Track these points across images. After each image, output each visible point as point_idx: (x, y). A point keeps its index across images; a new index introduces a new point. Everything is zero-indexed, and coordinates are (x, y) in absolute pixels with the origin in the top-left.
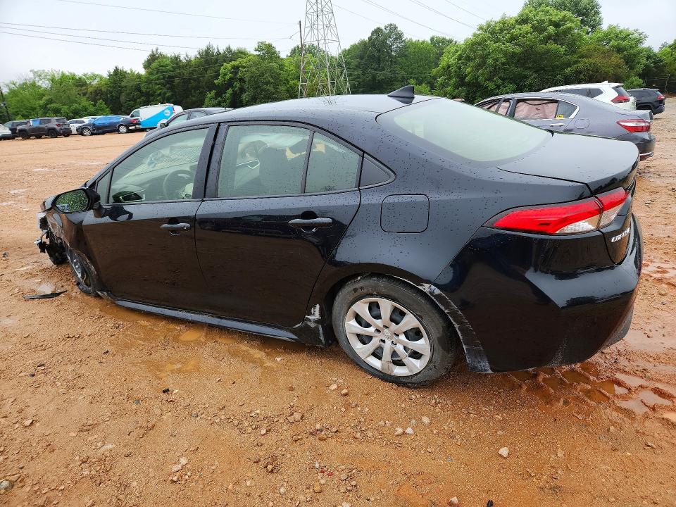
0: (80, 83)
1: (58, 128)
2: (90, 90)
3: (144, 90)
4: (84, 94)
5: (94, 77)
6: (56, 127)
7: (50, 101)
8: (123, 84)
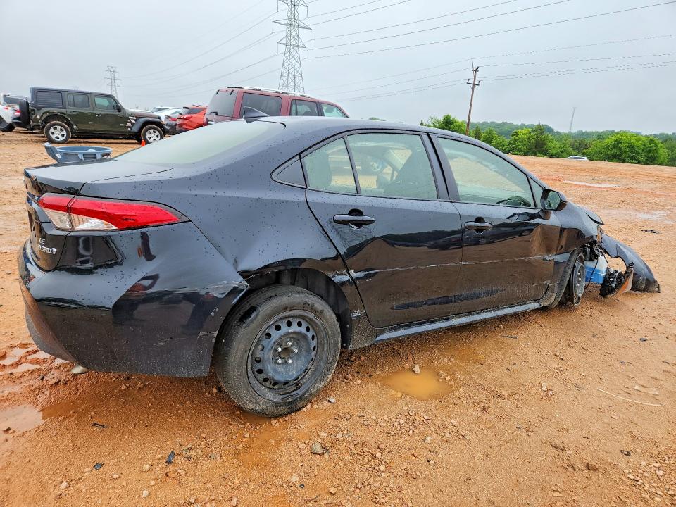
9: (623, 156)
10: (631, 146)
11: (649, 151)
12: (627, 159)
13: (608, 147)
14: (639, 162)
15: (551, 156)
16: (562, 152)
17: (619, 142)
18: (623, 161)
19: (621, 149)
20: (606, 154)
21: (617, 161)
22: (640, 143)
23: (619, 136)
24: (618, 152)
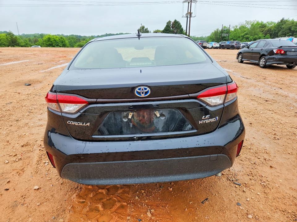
0: (263, 26)
1: (235, 46)
2: (266, 29)
3: (292, 29)
4: (262, 31)
5: (272, 23)
6: (235, 45)
7: (246, 34)
8: (283, 26)
9: (53, 45)
10: (55, 40)
11: (62, 42)
12: (55, 46)
13: (46, 41)
14: (60, 47)
15: (22, 46)
16: (26, 44)
17: (49, 39)
18: (54, 47)
19: (51, 42)
20: (47, 44)
21: (52, 47)
22: (58, 39)
23: (48, 36)
24: (51, 43)
